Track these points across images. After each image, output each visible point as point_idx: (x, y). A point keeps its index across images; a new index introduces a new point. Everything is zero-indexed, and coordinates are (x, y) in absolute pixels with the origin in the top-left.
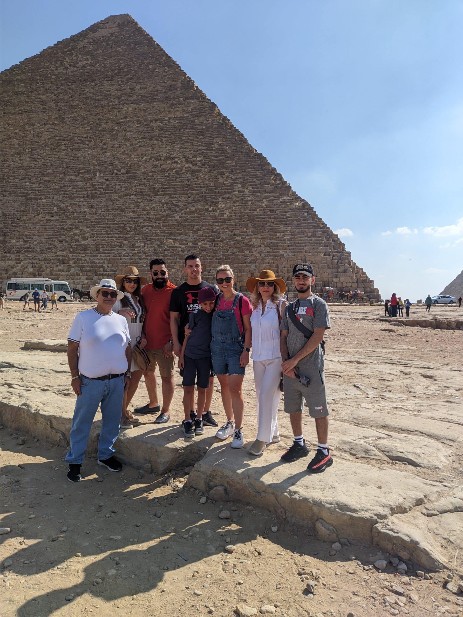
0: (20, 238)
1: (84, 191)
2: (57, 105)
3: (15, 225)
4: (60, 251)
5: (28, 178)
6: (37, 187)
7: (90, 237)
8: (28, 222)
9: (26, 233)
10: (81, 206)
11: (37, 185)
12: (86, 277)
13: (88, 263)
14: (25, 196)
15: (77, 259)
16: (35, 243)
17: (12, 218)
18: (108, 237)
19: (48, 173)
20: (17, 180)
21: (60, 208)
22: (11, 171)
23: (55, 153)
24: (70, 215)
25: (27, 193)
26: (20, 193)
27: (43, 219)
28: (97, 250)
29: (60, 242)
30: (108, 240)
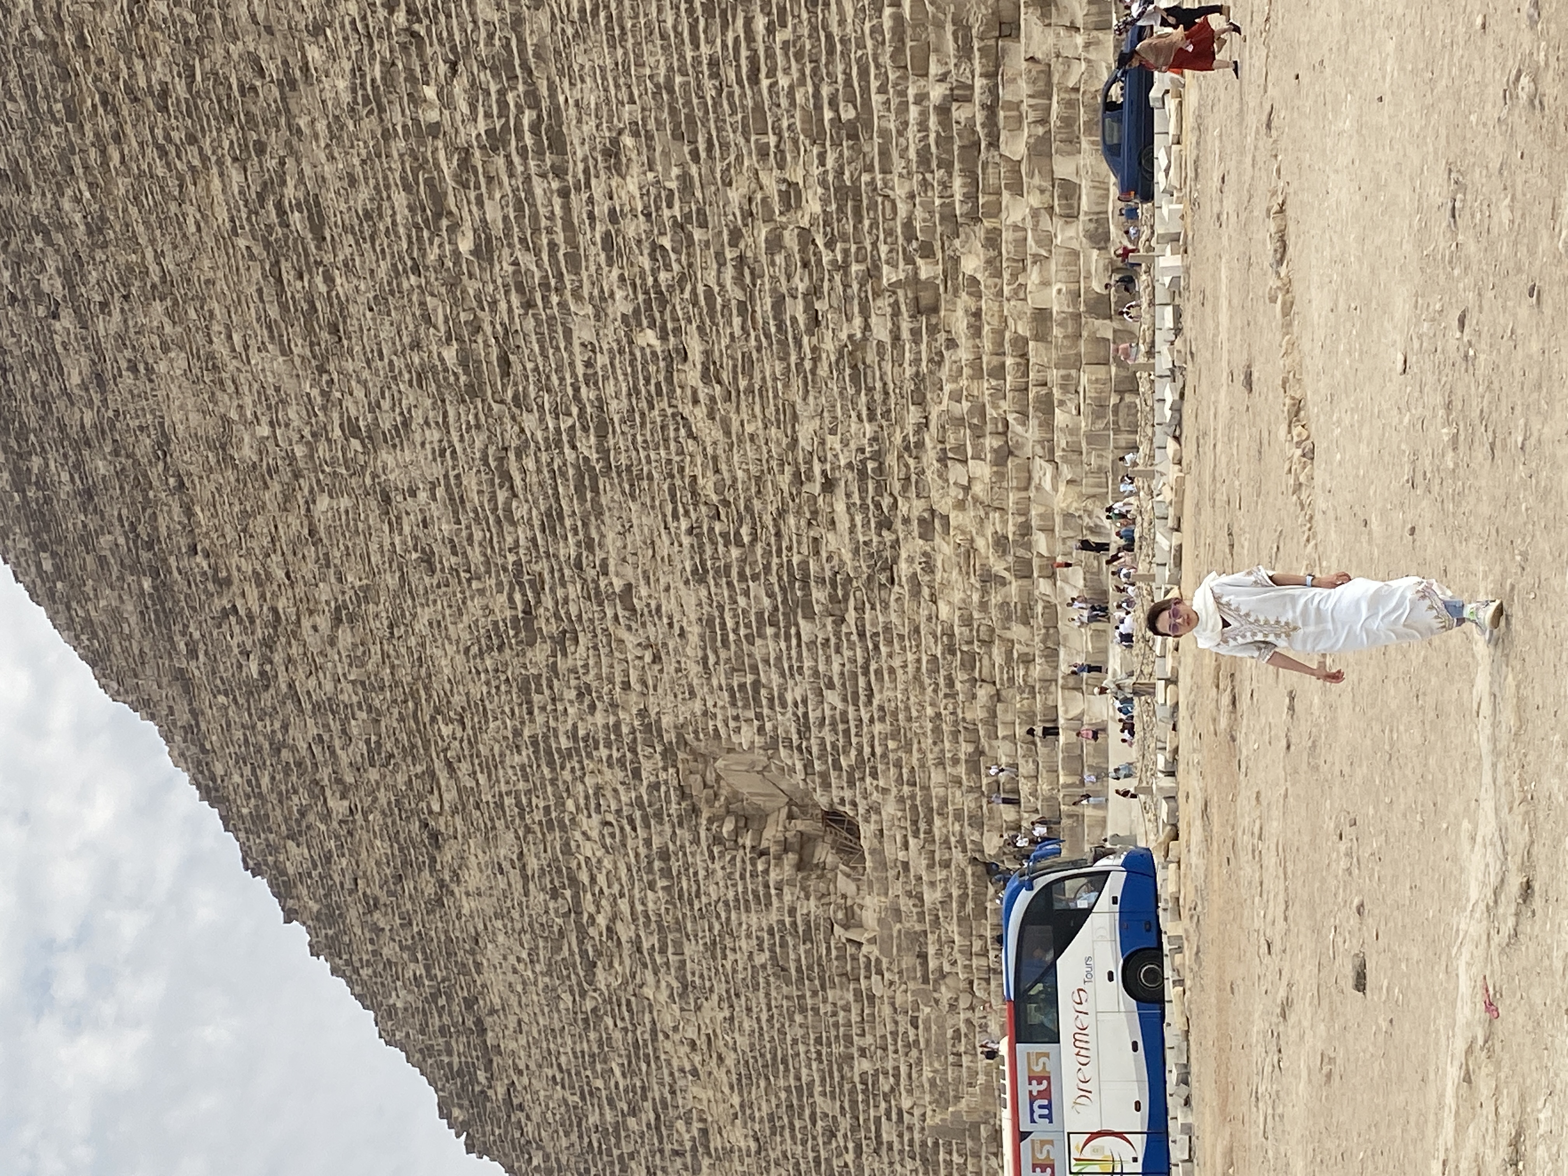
0: (815, 513)
1: (530, 192)
2: (104, 305)
3: (745, 531)
4: (867, 327)
5: (501, 460)
6: (542, 420)
7: (781, 167)
8: (724, 467)
9: (785, 480)
10: (612, 212)
11: (530, 421)
12: (1006, 195)
13: (925, 184)
14: (594, 480)
15: (909, 241)
16: (833, 442)
17: (714, 543)
18: (771, 74)
19: (463, 362)
20: (520, 511)
21: (636, 311)
22: (478, 535)
23: (353, 325)
24: (668, 268)
25: (577, 467)
26: (582, 500)
27: (701, 396)
28: (853, 136)
29: (817, 323)
30: (787, 71)
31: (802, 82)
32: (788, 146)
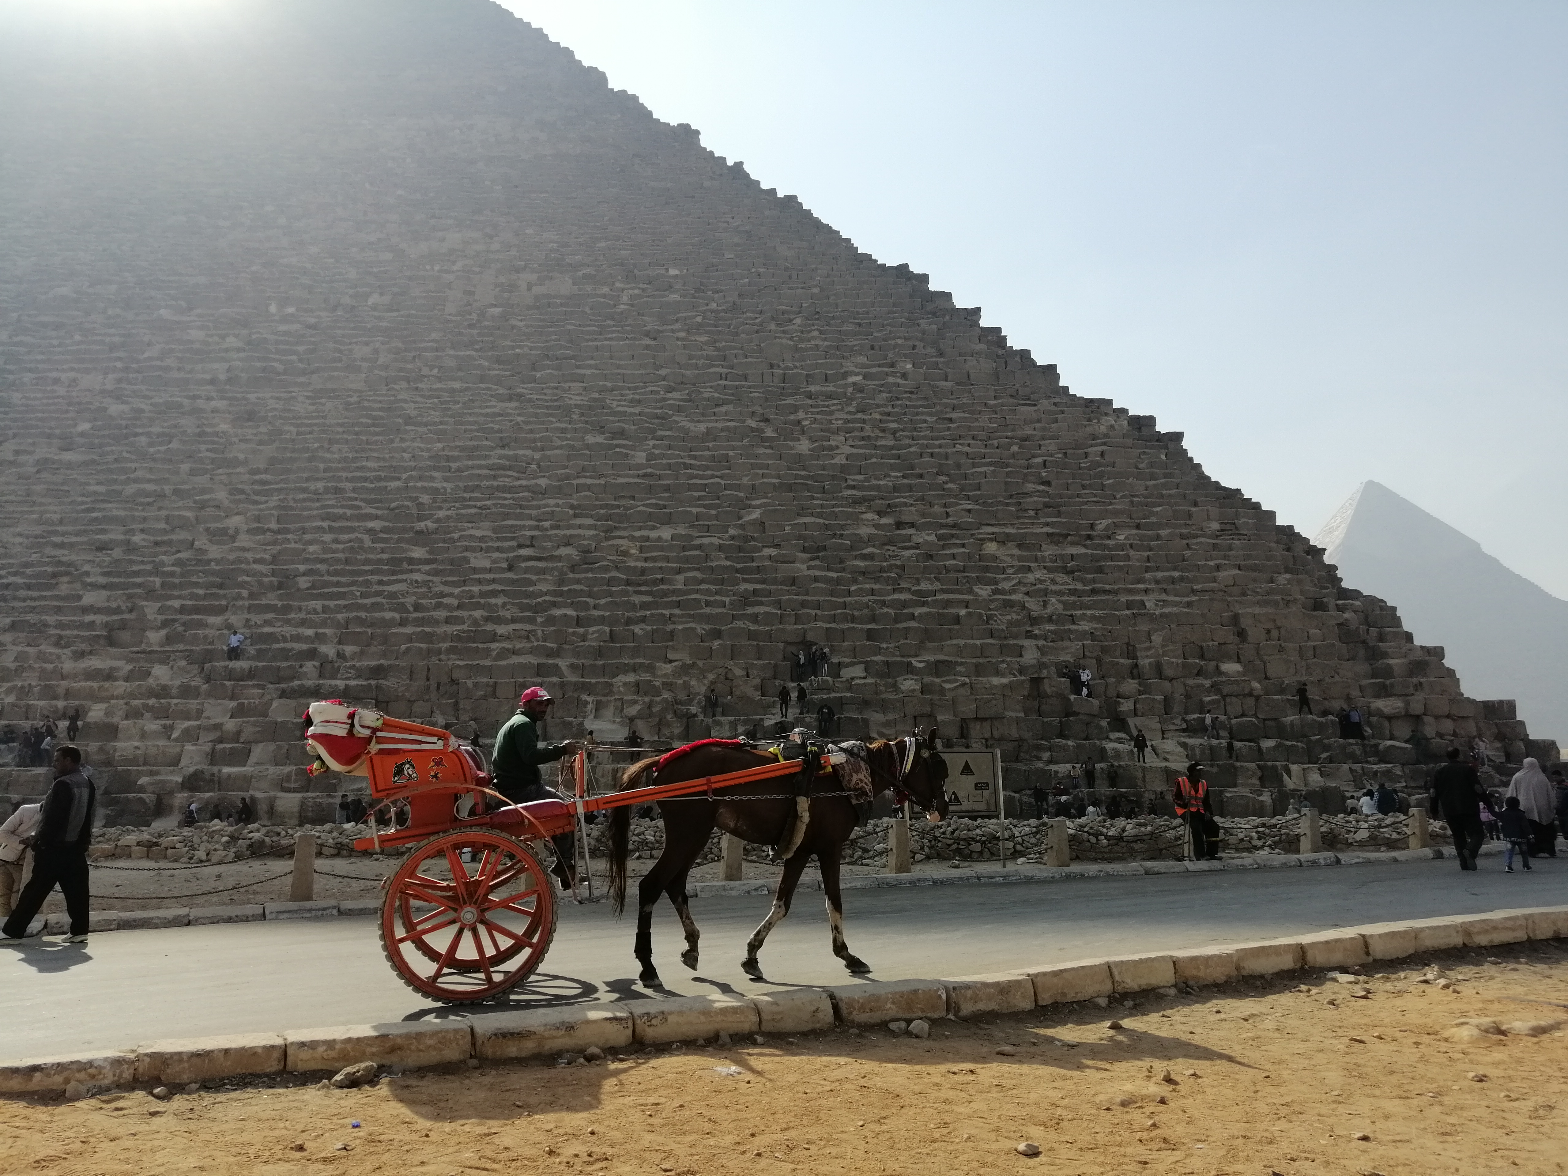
1: (214, 360)
21: (109, 418)
27: (24, 457)
29: (100, 549)
31: (325, 550)
32: (269, 536)
